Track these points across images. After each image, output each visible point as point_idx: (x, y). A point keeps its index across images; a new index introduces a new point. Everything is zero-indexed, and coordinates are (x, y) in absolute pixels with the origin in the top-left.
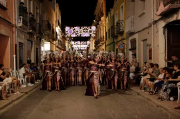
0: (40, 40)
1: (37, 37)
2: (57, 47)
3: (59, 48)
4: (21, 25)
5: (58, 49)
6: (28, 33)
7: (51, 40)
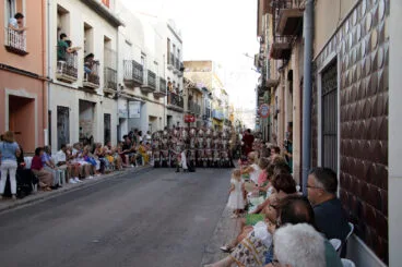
0: (116, 98)
1: (107, 94)
2: (169, 109)
3: (175, 110)
4: (60, 76)
5: (171, 113)
6: (80, 89)
7: (151, 96)
